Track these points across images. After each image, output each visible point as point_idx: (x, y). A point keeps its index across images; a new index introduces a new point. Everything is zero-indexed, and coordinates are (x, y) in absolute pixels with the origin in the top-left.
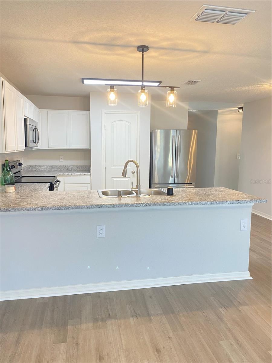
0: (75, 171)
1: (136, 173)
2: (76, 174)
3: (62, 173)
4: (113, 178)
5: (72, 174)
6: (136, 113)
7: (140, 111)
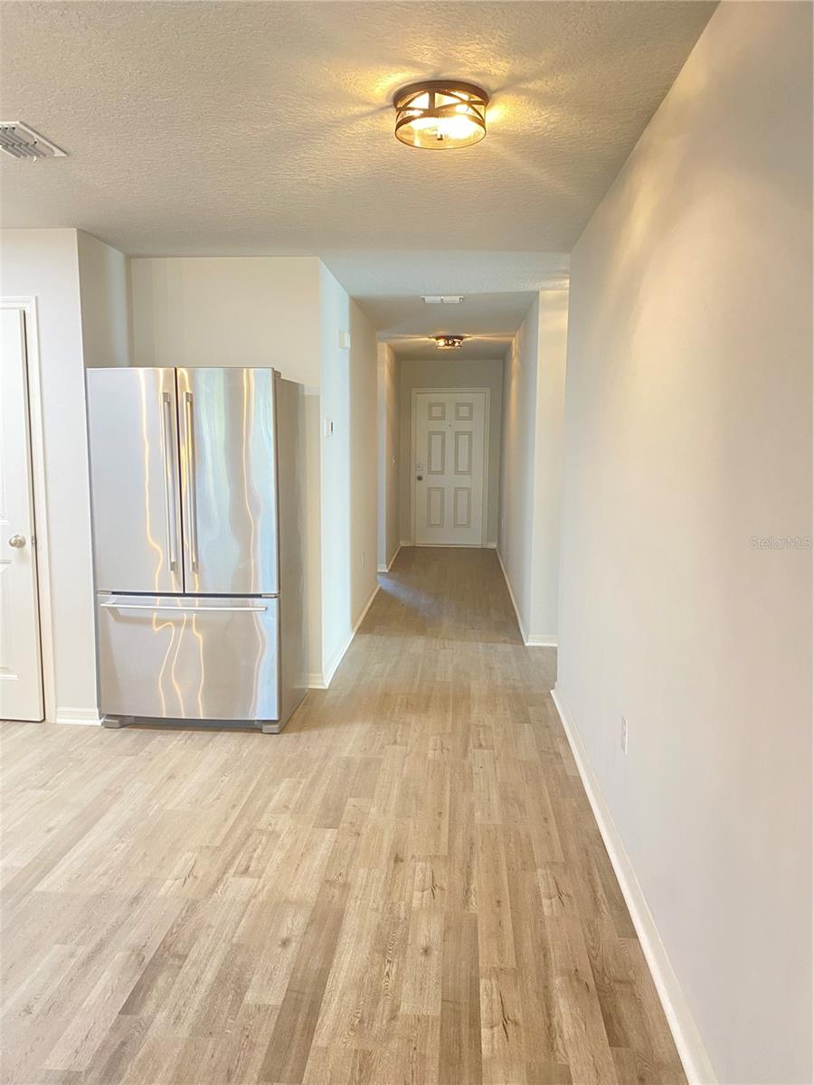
1: (29, 546)
6: (21, 305)
7: (36, 298)
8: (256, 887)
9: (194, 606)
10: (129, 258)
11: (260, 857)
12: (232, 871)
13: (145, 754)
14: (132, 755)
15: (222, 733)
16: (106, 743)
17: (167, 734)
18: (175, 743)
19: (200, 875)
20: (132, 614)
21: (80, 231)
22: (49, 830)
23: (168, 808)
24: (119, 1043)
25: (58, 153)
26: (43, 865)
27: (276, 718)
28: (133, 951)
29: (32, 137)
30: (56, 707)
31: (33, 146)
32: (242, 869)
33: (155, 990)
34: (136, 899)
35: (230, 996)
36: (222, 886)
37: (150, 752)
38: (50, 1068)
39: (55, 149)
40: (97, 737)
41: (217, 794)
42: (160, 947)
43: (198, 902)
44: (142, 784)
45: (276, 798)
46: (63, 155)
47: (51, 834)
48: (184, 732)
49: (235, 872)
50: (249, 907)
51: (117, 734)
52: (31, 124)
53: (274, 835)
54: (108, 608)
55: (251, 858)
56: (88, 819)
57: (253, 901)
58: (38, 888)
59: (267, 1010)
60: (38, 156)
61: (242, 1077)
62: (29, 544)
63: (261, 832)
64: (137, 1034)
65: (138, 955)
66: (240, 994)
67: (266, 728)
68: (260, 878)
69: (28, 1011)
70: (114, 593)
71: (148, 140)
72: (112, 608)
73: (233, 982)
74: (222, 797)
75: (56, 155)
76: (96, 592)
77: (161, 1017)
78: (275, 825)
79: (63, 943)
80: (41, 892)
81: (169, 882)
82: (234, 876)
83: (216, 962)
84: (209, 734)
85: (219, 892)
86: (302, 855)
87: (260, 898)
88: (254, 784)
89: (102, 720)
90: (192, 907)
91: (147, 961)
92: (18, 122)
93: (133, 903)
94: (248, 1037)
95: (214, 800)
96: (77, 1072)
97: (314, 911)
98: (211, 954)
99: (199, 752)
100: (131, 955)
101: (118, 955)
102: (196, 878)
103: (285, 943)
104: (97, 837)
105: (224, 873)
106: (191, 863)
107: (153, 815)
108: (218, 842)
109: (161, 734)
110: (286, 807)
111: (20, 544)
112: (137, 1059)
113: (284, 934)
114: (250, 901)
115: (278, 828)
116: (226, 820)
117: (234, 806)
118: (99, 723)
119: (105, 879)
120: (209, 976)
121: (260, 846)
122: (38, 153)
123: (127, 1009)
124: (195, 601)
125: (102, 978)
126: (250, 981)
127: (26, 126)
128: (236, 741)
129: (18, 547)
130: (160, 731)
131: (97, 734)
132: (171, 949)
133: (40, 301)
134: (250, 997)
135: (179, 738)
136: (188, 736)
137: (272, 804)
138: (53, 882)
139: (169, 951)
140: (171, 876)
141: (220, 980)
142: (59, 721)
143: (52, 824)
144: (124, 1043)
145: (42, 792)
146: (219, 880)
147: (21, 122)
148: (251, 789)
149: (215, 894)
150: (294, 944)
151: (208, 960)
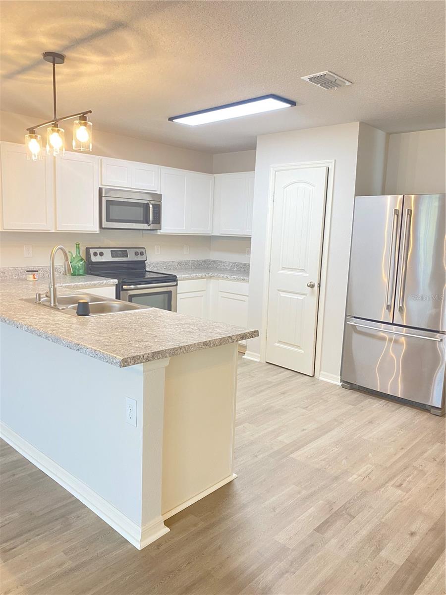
0: (232, 271)
1: (316, 288)
2: (232, 277)
3: (216, 274)
4: (280, 293)
5: (228, 276)
6: (327, 165)
7: (335, 161)
8: (403, 497)
9: (403, 332)
10: (388, 134)
11: (409, 482)
12: (392, 483)
13: (360, 406)
14: (353, 405)
15: (405, 407)
16: (341, 395)
17: (374, 399)
18: (377, 405)
19: (374, 478)
20: (363, 330)
21: (361, 123)
22: (303, 430)
23: (365, 438)
24: (310, 544)
25: (348, 83)
26: (297, 446)
27: (440, 407)
28: (328, 503)
29: (335, 77)
30: (320, 371)
31: (335, 82)
32: (398, 484)
33: (334, 527)
34: (336, 478)
35: (373, 548)
36: (383, 489)
37: (362, 407)
38: (277, 540)
39: (346, 82)
40: (337, 391)
41: (393, 439)
42: (342, 506)
43: (368, 492)
44: (354, 421)
45: (430, 452)
46: (350, 84)
47: (304, 432)
48: (384, 401)
49: (393, 484)
50: (397, 506)
51: (348, 392)
52: (334, 71)
53: (422, 473)
54: (351, 325)
55: (404, 480)
56: (323, 430)
57: (400, 503)
58: (292, 456)
59: (392, 565)
60: (337, 87)
61: (369, 591)
62: (316, 287)
63: (415, 468)
64: (320, 544)
65: (330, 506)
66: (379, 549)
67: (432, 410)
68: (407, 492)
69: (274, 509)
70: (355, 317)
71: (395, 67)
72: (353, 325)
73: (376, 541)
74: (397, 441)
75: (346, 85)
76: (346, 316)
77: (334, 541)
78: (425, 467)
79: (296, 485)
80: (292, 458)
81: (355, 476)
82: (392, 486)
83: (369, 527)
84: (397, 405)
85: (381, 491)
86: (437, 489)
87: (404, 504)
88: (418, 440)
89: (342, 383)
90: (364, 493)
91: (334, 511)
92: (327, 71)
93: (334, 479)
94: (377, 573)
95: (392, 442)
96: (288, 548)
97: (436, 524)
98: (368, 522)
99: (390, 413)
100: (327, 504)
101: (321, 502)
102: (370, 479)
103: (412, 534)
104: (324, 441)
105: (387, 483)
106: (370, 471)
107: (355, 439)
108: (388, 464)
109: (371, 398)
110: (435, 459)
111: (312, 286)
112: (317, 555)
113: (413, 528)
114: (397, 503)
115: (426, 469)
116: (395, 454)
117: (402, 448)
118: (340, 384)
119: (324, 462)
120: (364, 532)
121: (412, 476)
122: (338, 85)
123: (318, 529)
124: (403, 329)
125: (310, 510)
126: (386, 545)
127: (331, 72)
128: (413, 413)
129: (311, 288)
130: (371, 397)
131: (337, 389)
132: (348, 510)
133: (336, 162)
134: (383, 554)
135: (381, 402)
136: (385, 403)
137: (426, 455)
138: (298, 455)
139: (346, 510)
140: (357, 473)
141: (370, 538)
142: (320, 378)
143: (305, 428)
144: (312, 545)
145: (304, 411)
146: (382, 485)
147: (329, 71)
148: (414, 443)
149: (378, 492)
150: (418, 537)
151: (366, 524)
